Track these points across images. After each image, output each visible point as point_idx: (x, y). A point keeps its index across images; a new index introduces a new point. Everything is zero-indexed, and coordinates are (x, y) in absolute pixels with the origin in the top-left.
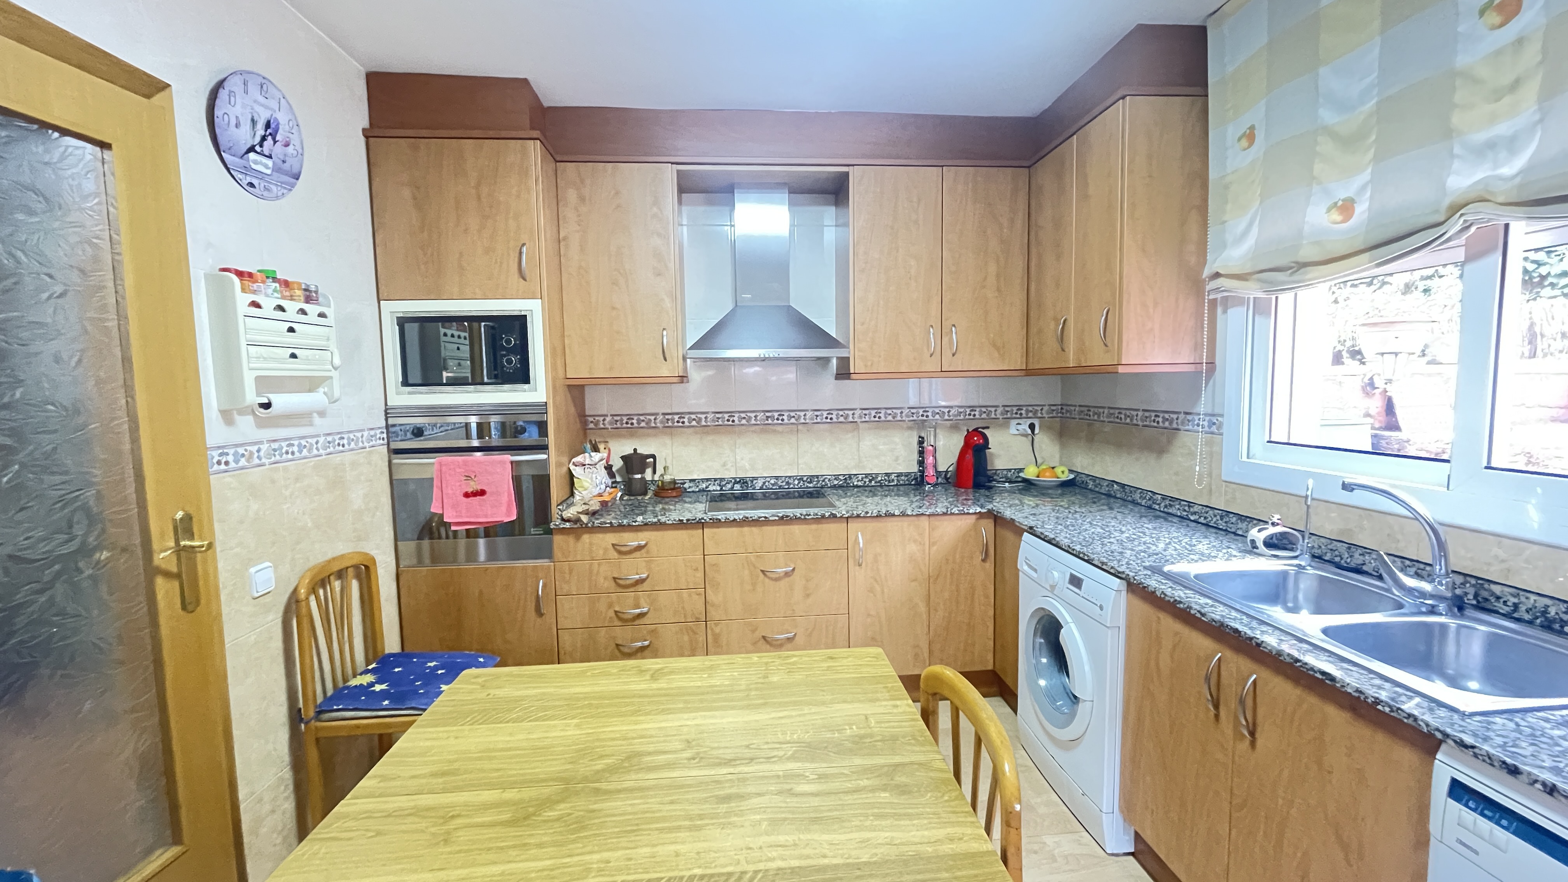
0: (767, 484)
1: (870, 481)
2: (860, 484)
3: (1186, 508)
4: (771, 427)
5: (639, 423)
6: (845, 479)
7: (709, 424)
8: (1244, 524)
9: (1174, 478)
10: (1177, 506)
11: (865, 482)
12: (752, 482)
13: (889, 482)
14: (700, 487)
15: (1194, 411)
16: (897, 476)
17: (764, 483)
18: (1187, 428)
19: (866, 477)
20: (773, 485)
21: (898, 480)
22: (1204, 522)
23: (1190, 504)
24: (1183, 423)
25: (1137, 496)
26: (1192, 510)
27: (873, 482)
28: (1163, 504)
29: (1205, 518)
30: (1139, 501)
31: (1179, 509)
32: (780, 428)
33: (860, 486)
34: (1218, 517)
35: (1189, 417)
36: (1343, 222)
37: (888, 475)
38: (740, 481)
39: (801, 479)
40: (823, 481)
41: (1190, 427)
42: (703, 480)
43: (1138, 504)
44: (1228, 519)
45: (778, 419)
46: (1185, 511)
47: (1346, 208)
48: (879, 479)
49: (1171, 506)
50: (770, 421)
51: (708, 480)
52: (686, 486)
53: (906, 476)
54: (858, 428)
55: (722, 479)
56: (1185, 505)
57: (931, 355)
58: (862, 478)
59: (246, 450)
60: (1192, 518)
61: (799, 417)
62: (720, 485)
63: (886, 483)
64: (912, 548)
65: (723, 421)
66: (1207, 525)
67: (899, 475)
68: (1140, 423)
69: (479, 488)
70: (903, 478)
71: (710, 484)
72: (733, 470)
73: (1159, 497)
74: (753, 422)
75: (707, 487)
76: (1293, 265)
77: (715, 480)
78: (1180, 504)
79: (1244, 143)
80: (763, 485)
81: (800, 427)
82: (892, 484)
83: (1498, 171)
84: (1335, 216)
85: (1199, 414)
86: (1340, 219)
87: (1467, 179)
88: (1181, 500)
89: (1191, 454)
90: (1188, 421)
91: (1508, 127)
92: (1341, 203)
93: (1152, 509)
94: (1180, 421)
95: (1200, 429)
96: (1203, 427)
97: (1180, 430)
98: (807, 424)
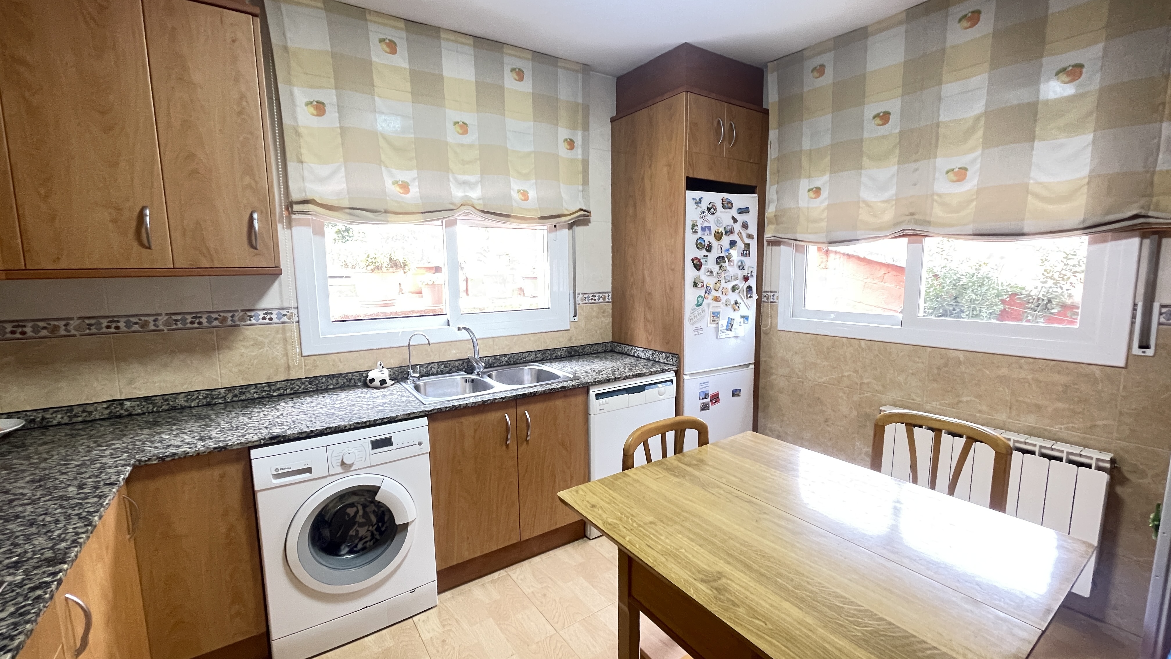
3: (266, 389)
8: (334, 381)
9: (235, 370)
10: (253, 391)
15: (257, 307)
18: (249, 322)
22: (292, 392)
23: (269, 384)
24: (242, 319)
25: (181, 401)
28: (230, 396)
29: (292, 389)
30: (186, 404)
31: (255, 393)
34: (307, 383)
36: (405, 195)
41: (253, 321)
44: (317, 382)
46: (265, 391)
47: (405, 187)
49: (243, 393)
60: (275, 394)
66: (295, 394)
73: (223, 391)
78: (256, 387)
79: (312, 110)
83: (468, 194)
84: (398, 189)
85: (264, 310)
86: (401, 191)
87: (458, 193)
88: (256, 385)
89: (257, 344)
90: (251, 317)
91: (472, 179)
92: (401, 183)
93: (216, 404)
94: (236, 318)
95: (267, 321)
96: (271, 319)
97: (238, 326)
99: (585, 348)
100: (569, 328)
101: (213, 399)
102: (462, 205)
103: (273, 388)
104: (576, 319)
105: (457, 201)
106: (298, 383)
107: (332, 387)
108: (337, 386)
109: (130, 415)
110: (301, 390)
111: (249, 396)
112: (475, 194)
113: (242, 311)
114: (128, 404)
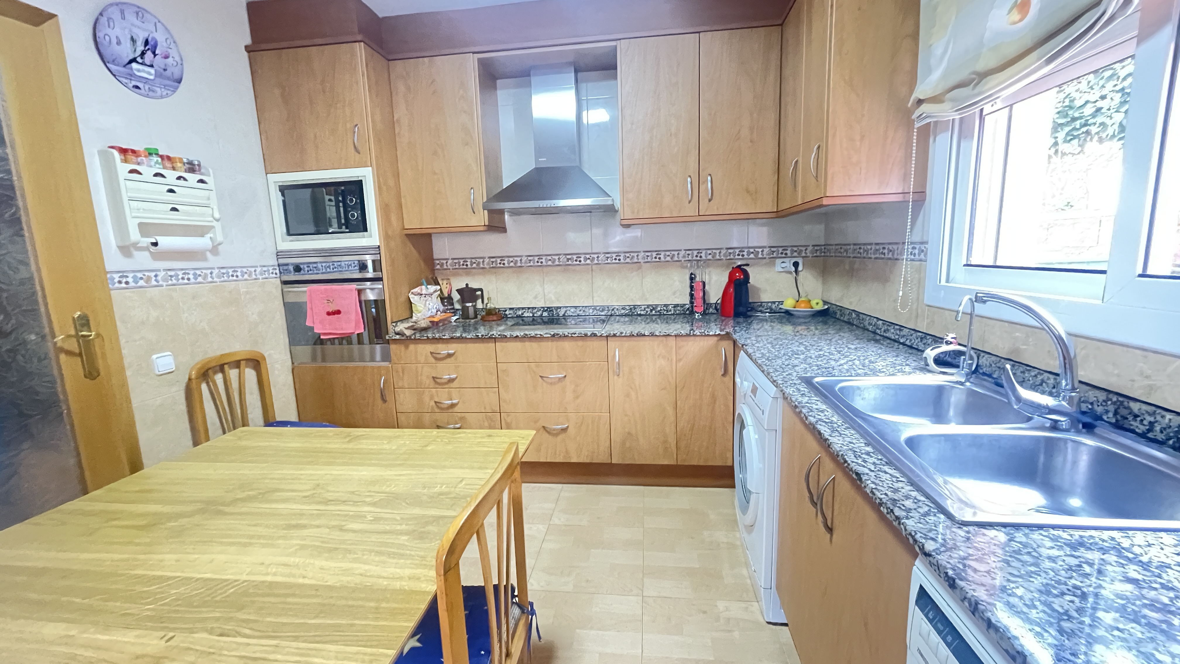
0: (568, 312)
1: (651, 311)
2: (642, 313)
4: (570, 267)
5: (471, 265)
6: (631, 309)
7: (523, 265)
11: (647, 312)
12: (556, 310)
13: (667, 311)
14: (517, 314)
16: (674, 307)
17: (566, 311)
18: (903, 257)
19: (648, 307)
20: (573, 313)
21: (675, 311)
24: (901, 253)
25: (867, 323)
26: (902, 333)
27: (654, 312)
28: (883, 329)
31: (893, 333)
32: (578, 268)
33: (643, 315)
35: (904, 247)
36: (1021, 20)
37: (665, 305)
38: (547, 310)
39: (595, 308)
40: (613, 310)
41: (905, 256)
42: (519, 309)
45: (576, 261)
47: (1024, 4)
48: (659, 309)
50: (570, 262)
51: (523, 308)
52: (507, 312)
54: (640, 268)
55: (533, 308)
56: (897, 329)
57: (690, 202)
58: (645, 309)
59: (144, 275)
61: (593, 258)
62: (532, 313)
63: (665, 313)
64: (662, 362)
65: (534, 263)
67: (676, 306)
68: (873, 256)
69: (336, 309)
70: (679, 308)
71: (525, 312)
72: (543, 301)
73: (882, 322)
74: (557, 263)
75: (522, 314)
76: (974, 76)
77: (529, 308)
78: (894, 328)
80: (565, 313)
81: (594, 267)
82: (670, 313)
84: (1014, 17)
86: (1018, 18)
88: (896, 325)
94: (898, 251)
96: (915, 255)
97: (899, 259)
98: (600, 264)
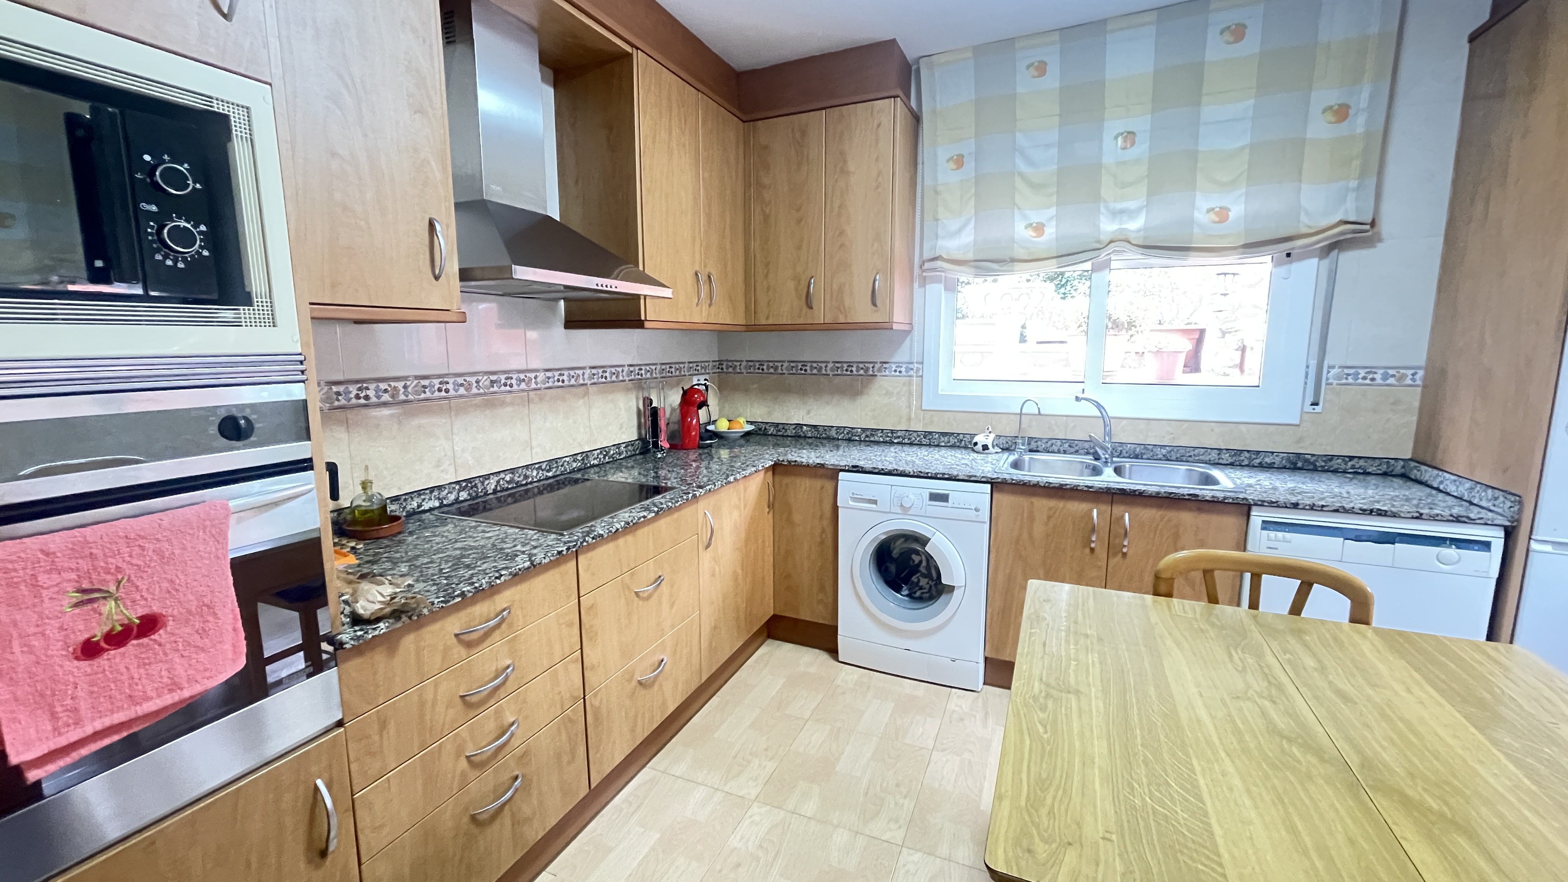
0: (501, 482)
1: (604, 458)
2: (596, 462)
3: (889, 435)
4: (497, 396)
6: (583, 459)
7: (411, 397)
8: (946, 438)
9: (870, 414)
10: (880, 435)
11: (600, 459)
12: (483, 483)
13: (620, 454)
14: (409, 508)
15: (892, 360)
16: (624, 447)
17: (498, 482)
18: (884, 373)
19: (600, 453)
20: (508, 482)
21: (626, 452)
22: (908, 442)
23: (892, 432)
24: (879, 370)
25: (833, 433)
27: (607, 458)
28: (864, 435)
29: (909, 439)
30: (836, 436)
31: (881, 437)
32: (508, 398)
33: (597, 466)
34: (922, 437)
35: (885, 365)
36: (1037, 237)
37: (618, 446)
38: (467, 486)
39: (539, 467)
40: (562, 466)
41: (887, 373)
43: (834, 439)
44: (931, 437)
45: (505, 384)
46: (888, 437)
47: (1039, 228)
48: (612, 452)
49: (872, 435)
50: (495, 389)
51: (419, 493)
52: (388, 509)
53: (632, 445)
54: (586, 393)
55: (440, 488)
56: (888, 433)
58: (598, 455)
60: (896, 441)
62: (439, 499)
63: (617, 456)
65: (432, 392)
66: (911, 444)
67: (626, 445)
70: (629, 448)
71: (423, 500)
72: (452, 469)
73: (859, 430)
74: (475, 391)
75: (419, 506)
77: (432, 489)
78: (882, 432)
79: (952, 165)
80: (496, 486)
81: (532, 394)
82: (622, 457)
83: (1124, 226)
84: (1031, 233)
85: (896, 363)
86: (1034, 234)
87: (1108, 227)
88: (882, 430)
89: (888, 394)
90: (885, 368)
91: (1132, 205)
92: (1035, 225)
93: (854, 440)
94: (876, 369)
95: (898, 373)
96: (900, 372)
97: (876, 376)
98: (539, 389)
99: (1331, 460)
100: (1298, 423)
101: (852, 435)
102: (1111, 242)
103: (894, 435)
104: (1318, 409)
105: (1105, 238)
106: (915, 434)
107: (943, 444)
108: (948, 444)
109: (805, 437)
110: (916, 442)
111: (877, 439)
112: (1134, 225)
113: (881, 363)
114: (805, 427)
